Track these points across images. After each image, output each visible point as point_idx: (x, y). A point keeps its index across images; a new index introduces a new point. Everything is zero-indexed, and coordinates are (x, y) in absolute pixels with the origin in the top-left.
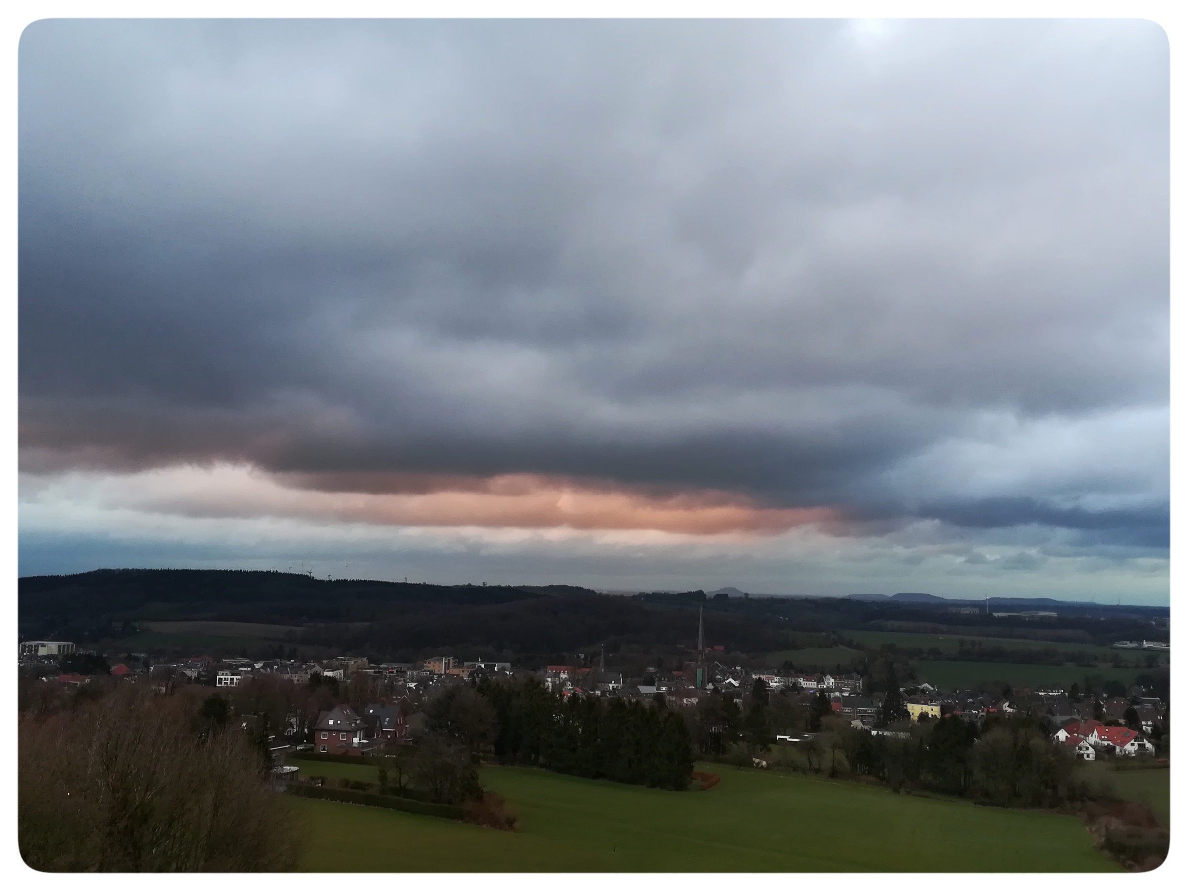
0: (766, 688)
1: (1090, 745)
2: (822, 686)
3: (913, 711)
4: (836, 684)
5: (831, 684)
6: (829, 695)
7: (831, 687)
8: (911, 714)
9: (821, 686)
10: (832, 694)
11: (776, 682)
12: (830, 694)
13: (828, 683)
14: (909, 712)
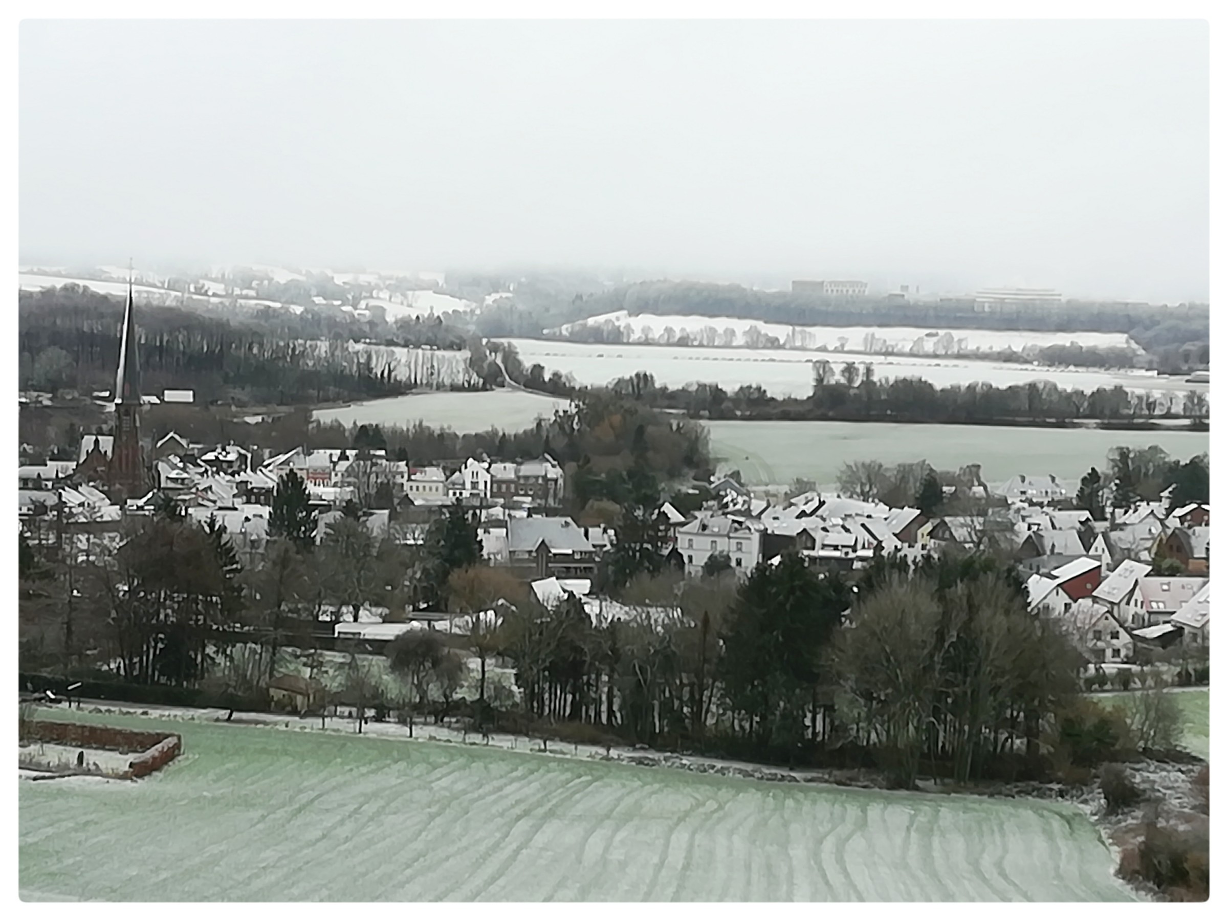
0: (310, 502)
1: (1121, 626)
2: (458, 492)
3: (691, 553)
4: (495, 486)
5: (481, 486)
6: (474, 514)
7: (482, 495)
8: (686, 560)
9: (455, 494)
10: (484, 512)
11: (335, 485)
12: (478, 512)
13: (474, 485)
14: (681, 555)
